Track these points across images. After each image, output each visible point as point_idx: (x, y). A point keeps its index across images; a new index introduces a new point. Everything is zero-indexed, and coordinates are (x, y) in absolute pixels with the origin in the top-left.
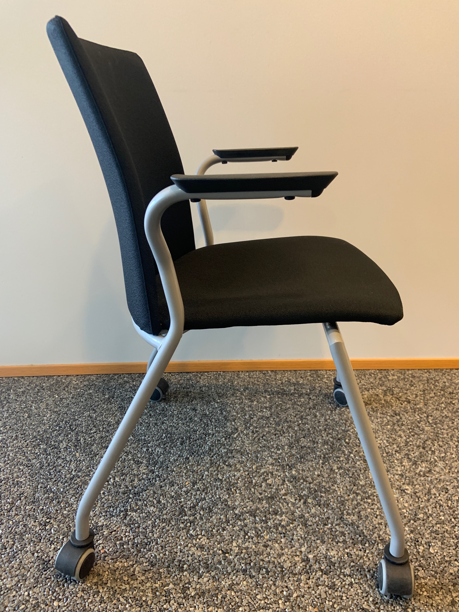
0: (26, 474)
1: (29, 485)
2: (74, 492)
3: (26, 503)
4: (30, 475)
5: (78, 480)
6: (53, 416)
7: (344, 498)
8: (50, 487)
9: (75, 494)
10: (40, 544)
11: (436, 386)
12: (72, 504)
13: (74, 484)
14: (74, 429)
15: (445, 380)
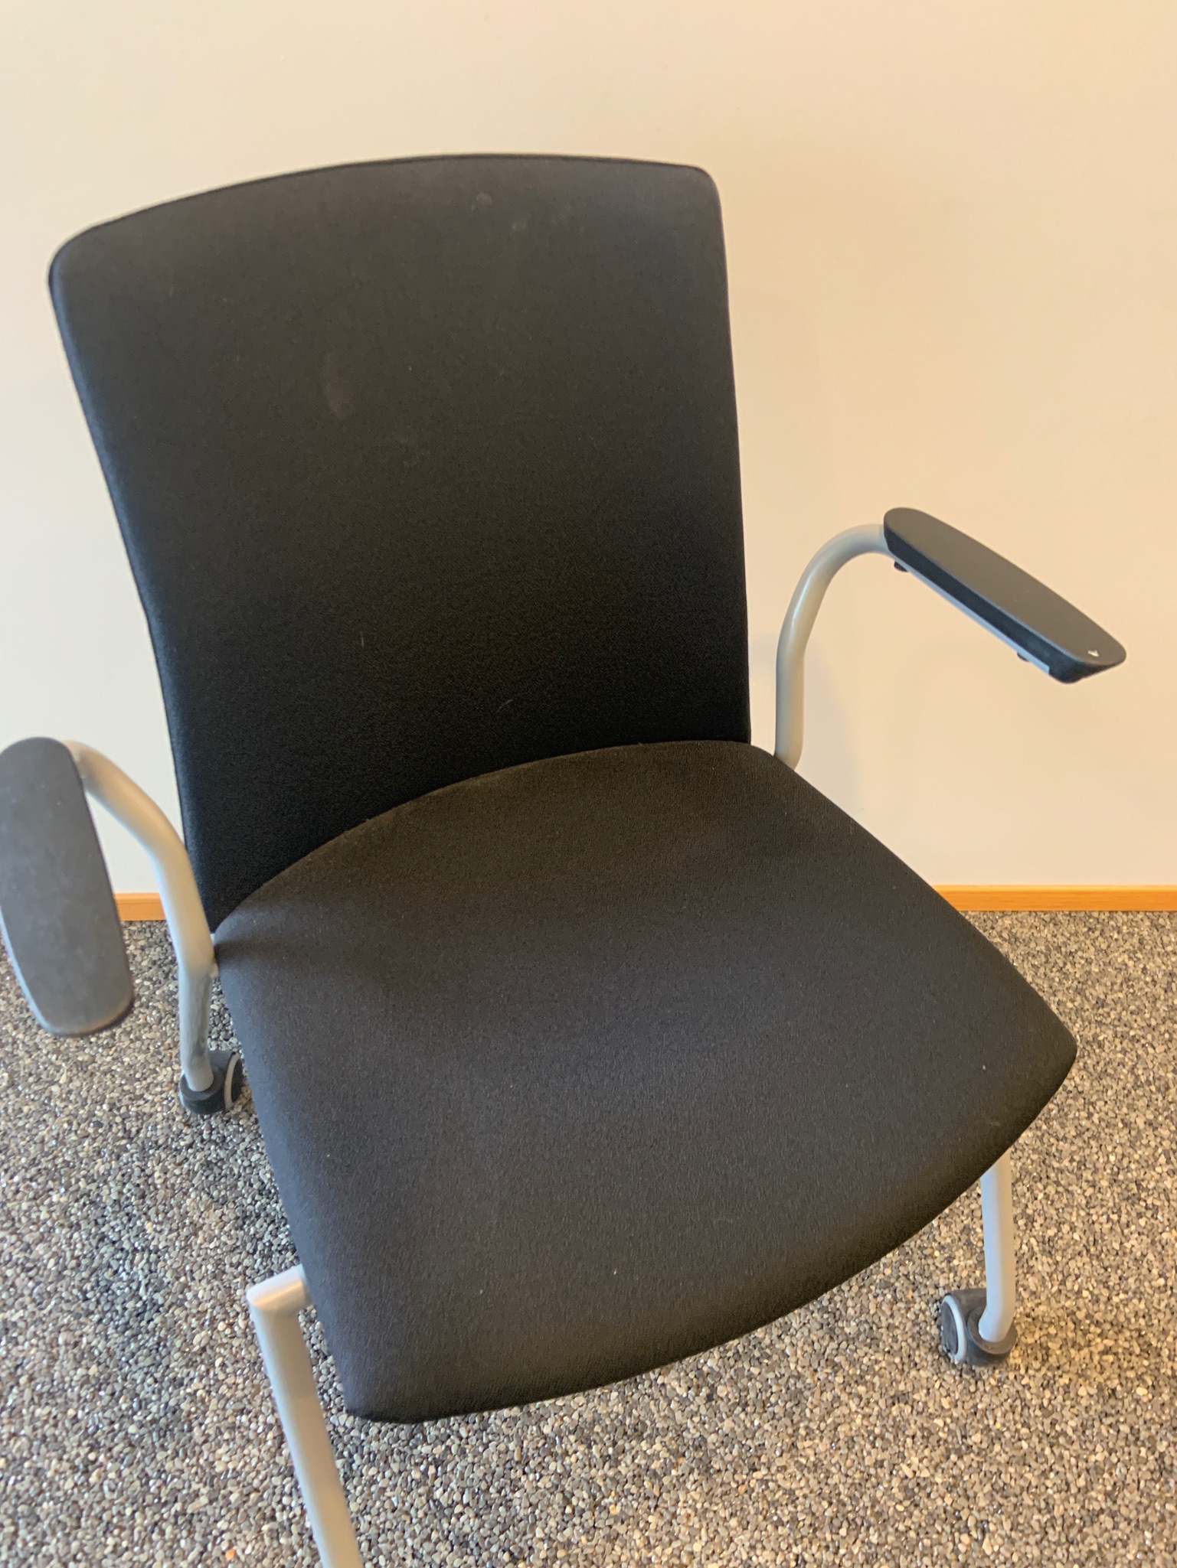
0: (22, 1295)
1: (35, 1335)
2: (149, 1361)
3: (32, 1399)
4: (34, 1300)
5: (157, 1319)
6: (77, 1083)
7: (804, 1382)
8: (89, 1343)
9: (152, 1369)
10: (80, 1534)
11: (1066, 976)
12: (148, 1401)
13: (148, 1332)
14: (134, 1130)
15: (1091, 953)
